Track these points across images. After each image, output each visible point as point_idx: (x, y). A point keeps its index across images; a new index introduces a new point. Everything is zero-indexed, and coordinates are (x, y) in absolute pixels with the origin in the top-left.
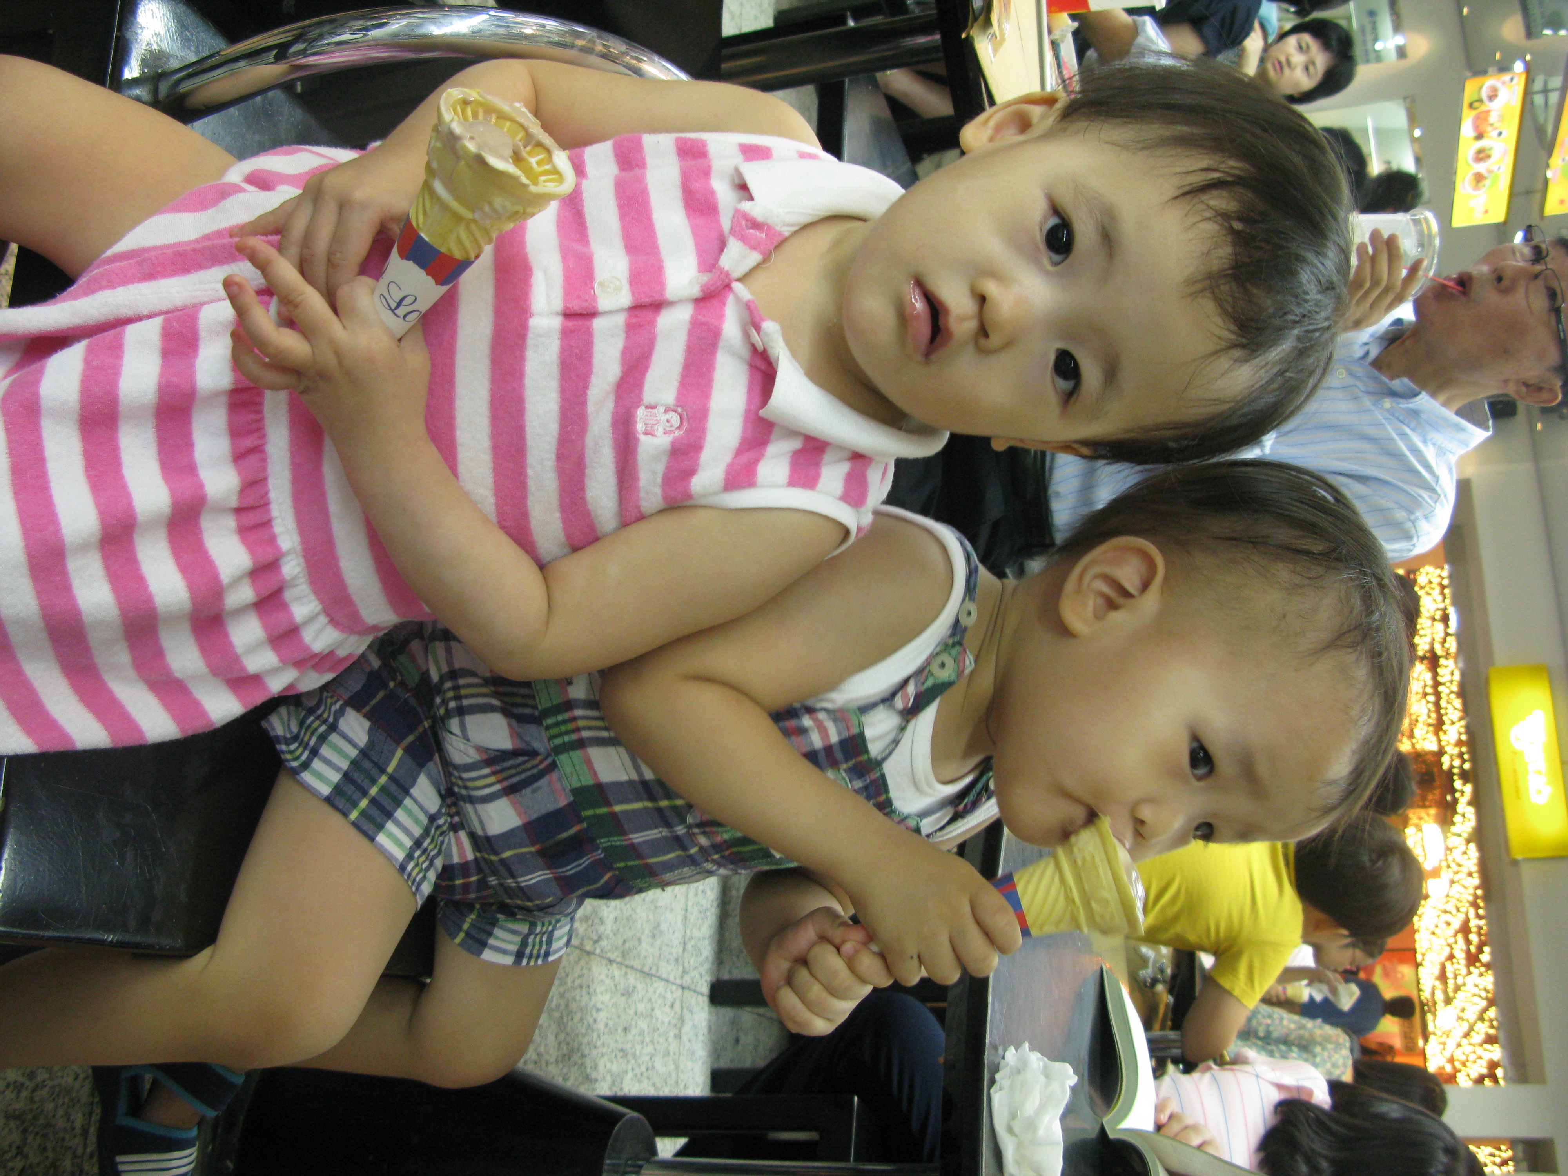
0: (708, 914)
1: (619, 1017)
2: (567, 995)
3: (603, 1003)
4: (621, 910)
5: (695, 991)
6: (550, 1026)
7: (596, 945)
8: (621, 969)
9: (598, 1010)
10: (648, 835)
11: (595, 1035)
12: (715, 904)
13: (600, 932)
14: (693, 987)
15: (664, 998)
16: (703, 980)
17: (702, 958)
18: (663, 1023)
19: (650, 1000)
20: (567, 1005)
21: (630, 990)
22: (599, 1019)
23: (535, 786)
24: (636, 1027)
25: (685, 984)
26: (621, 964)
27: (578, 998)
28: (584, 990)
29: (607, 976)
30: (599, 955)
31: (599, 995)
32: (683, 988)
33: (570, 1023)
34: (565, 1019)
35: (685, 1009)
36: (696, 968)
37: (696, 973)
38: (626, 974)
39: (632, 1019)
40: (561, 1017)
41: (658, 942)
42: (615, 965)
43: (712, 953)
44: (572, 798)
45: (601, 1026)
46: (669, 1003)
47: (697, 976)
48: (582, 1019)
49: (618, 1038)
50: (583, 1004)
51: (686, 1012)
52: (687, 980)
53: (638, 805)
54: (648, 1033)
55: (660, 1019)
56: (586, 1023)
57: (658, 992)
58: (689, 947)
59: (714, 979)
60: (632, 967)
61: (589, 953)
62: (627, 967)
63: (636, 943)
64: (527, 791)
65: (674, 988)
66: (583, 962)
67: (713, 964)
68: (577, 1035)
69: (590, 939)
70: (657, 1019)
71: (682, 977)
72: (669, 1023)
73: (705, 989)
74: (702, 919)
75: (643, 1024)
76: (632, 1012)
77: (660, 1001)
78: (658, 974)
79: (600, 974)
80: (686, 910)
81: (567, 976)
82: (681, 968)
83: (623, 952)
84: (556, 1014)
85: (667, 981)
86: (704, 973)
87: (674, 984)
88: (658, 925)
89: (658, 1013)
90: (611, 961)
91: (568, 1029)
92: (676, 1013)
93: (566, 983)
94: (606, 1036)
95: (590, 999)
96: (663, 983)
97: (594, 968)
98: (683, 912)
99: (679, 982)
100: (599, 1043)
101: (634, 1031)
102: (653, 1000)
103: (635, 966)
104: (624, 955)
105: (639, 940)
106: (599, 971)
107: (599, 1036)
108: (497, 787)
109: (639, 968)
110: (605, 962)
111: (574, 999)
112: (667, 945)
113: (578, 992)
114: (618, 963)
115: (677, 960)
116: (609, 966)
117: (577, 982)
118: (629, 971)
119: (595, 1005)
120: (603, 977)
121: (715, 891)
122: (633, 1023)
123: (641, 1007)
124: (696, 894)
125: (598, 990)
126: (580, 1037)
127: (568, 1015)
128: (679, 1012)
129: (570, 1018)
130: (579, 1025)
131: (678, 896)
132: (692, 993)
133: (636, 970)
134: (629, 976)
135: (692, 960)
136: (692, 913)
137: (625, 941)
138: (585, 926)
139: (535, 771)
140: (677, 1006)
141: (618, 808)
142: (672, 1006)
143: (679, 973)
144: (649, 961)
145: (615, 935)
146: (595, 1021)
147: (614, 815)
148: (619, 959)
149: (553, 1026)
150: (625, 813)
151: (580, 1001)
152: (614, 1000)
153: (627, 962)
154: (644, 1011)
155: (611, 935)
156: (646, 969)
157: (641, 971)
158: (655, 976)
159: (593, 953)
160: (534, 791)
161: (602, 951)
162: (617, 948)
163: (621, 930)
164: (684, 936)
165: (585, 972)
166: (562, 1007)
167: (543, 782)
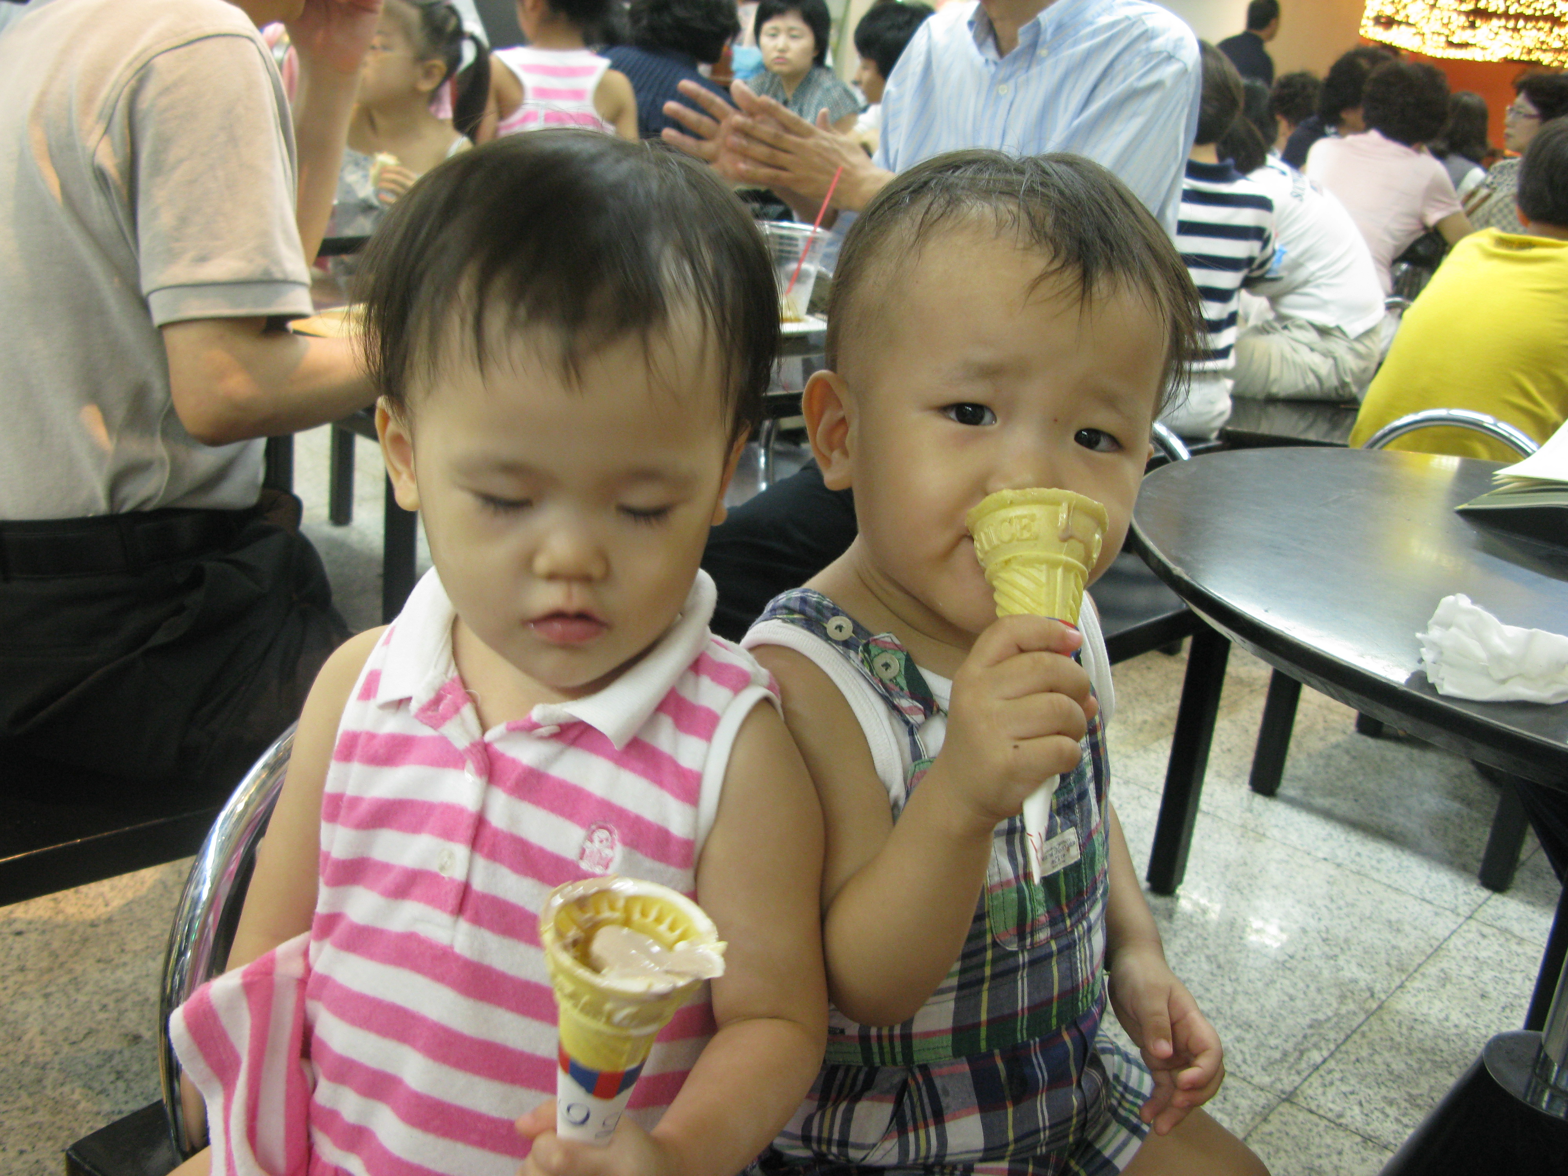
0: (1405, 863)
1: (1466, 999)
2: (1412, 1047)
3: (1441, 1011)
4: (1353, 956)
5: (1480, 906)
6: (1436, 1078)
7: (1376, 996)
8: (1415, 978)
9: (1447, 1019)
11: (1473, 1032)
12: (1399, 853)
13: (1364, 987)
14: (1474, 906)
15: (1470, 941)
16: (1472, 892)
17: (1449, 886)
18: (1497, 953)
19: (1464, 958)
20: (1424, 1051)
21: (1442, 975)
22: (1457, 1022)
23: (940, 1092)
24: (1485, 983)
25: (1469, 913)
26: (1410, 975)
27: (1421, 1036)
28: (1418, 1026)
29: (1415, 996)
30: (1388, 997)
31: (1431, 1012)
32: (1470, 917)
33: (1445, 1055)
34: (1438, 1059)
35: (1494, 923)
36: (1456, 897)
37: (1461, 898)
38: (1423, 975)
39: (1475, 985)
40: (1434, 1062)
41: (1407, 928)
42: (1407, 984)
43: (1449, 873)
44: (964, 1059)
45: (1465, 1021)
46: (1479, 939)
47: (1465, 897)
48: (1447, 1040)
49: (1489, 1008)
50: (1430, 1032)
51: (1498, 923)
52: (1464, 910)
53: (985, 995)
54: (1500, 973)
55: (1492, 955)
56: (1454, 1038)
57: (1460, 947)
58: (1429, 896)
59: (1478, 881)
60: (1420, 965)
61: (1380, 1007)
62: (1415, 971)
63: (1396, 952)
64: (945, 1101)
65: (1465, 927)
66: (1386, 1017)
67: (1460, 876)
68: (1462, 1052)
69: (1365, 1001)
70: (1489, 958)
71: (1458, 915)
72: (1500, 945)
73: (1485, 893)
74: (1407, 872)
75: (1487, 975)
76: (1467, 982)
77: (1471, 948)
78: (1441, 940)
79: (1409, 1003)
80: (1389, 886)
81: (1392, 1039)
82: (1448, 913)
83: (1398, 970)
84: (1428, 1065)
85: (1453, 932)
86: (1465, 889)
87: (1460, 926)
88: (1390, 922)
89: (1483, 955)
90: (1401, 986)
91: (1450, 1059)
92: (1494, 935)
93: (1399, 1044)
94: (1479, 1021)
95: (1430, 1023)
96: (1453, 937)
97: (1399, 1007)
98: (1389, 890)
99: (1461, 920)
100: (1483, 1031)
101: (1490, 988)
102: (1466, 954)
103: (1420, 961)
104: (1401, 970)
105: (1394, 947)
106: (1404, 1003)
107: (1475, 1028)
108: (932, 1130)
109: (1424, 958)
110: (1398, 993)
111: (1420, 1040)
112: (1415, 919)
113: (1414, 1033)
114: (1407, 980)
115: (1436, 914)
116: (1405, 990)
117: (1404, 1030)
118: (1421, 970)
119: (1439, 1021)
120: (1413, 1001)
121: (1385, 849)
122: (1480, 985)
123: (1467, 970)
124: (1378, 870)
125: (1425, 1011)
126: (1467, 1049)
127: (1435, 1054)
128: (1495, 930)
129: (1438, 1053)
130: (1452, 1045)
131: (1370, 890)
132: (1481, 909)
133: (1425, 962)
134: (1427, 972)
135: (1445, 897)
136: (1396, 881)
137: (1388, 964)
138: (1350, 1001)
139: (924, 1089)
140: (1486, 930)
141: (984, 1017)
142: (1484, 936)
143: (1452, 917)
144: (1422, 944)
145: (1375, 972)
146: (1456, 1026)
147: (990, 1022)
148: (1404, 977)
149: (1439, 1074)
150: (989, 1011)
151: (1426, 1035)
152: (1444, 997)
153: (1411, 969)
154: (1474, 969)
155: (1373, 976)
156: (1429, 951)
157: (1428, 957)
158: (1442, 944)
159: (1383, 1002)
160: (946, 1093)
161: (1385, 992)
162: (1390, 975)
163: (1374, 963)
164: (1416, 898)
165: (1397, 1019)
166: (1423, 1057)
167: (938, 1083)
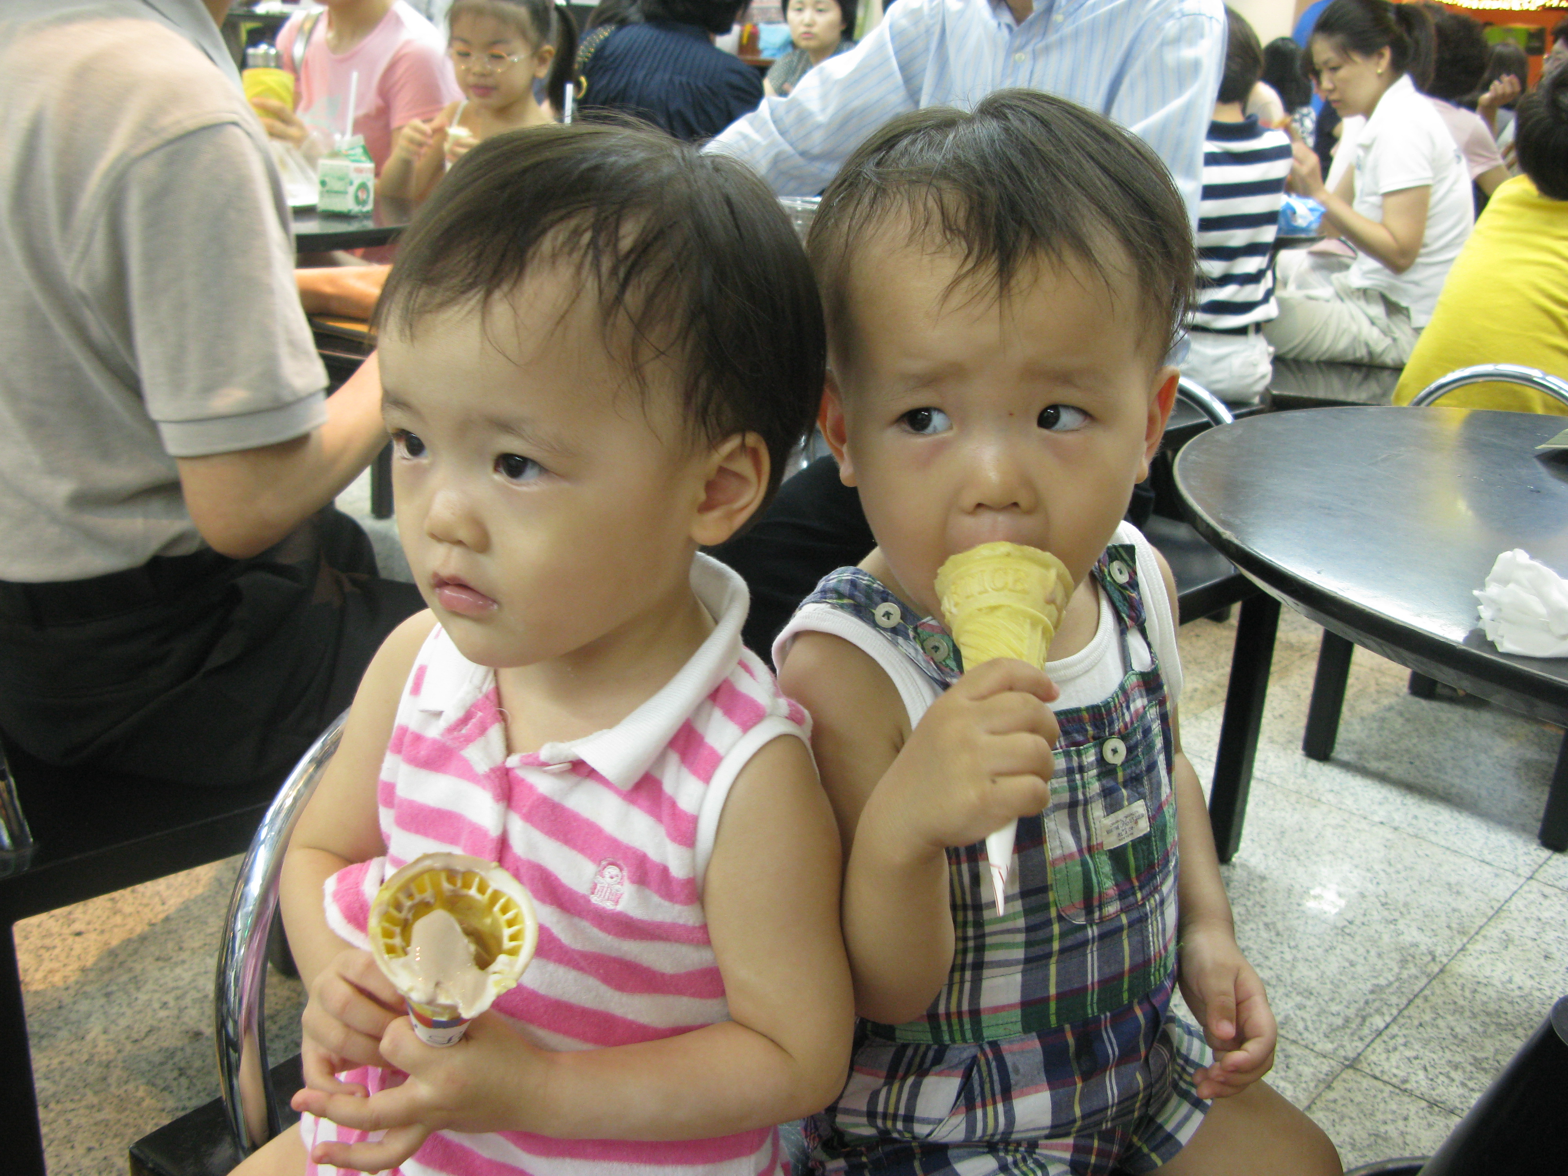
0: (1463, 825)
1: (1529, 960)
2: (1476, 1010)
3: (1504, 973)
4: (1413, 920)
5: (1541, 866)
6: (1501, 1041)
7: (1437, 959)
8: (1477, 941)
9: (1510, 981)
10: (1093, 965)
11: (1537, 994)
12: (1456, 814)
13: (1425, 951)
14: (1536, 866)
15: (1532, 902)
16: (1533, 852)
17: (1508, 847)
18: (1560, 913)
19: (1527, 919)
20: (1488, 1014)
21: (1505, 937)
22: (1521, 984)
23: (1010, 1069)
24: (1548, 944)
25: (1529, 874)
26: (1471, 938)
27: (1485, 999)
28: (1481, 989)
29: (1478, 958)
30: (1450, 961)
31: (1494, 974)
32: (1531, 878)
33: (1509, 1017)
34: (1503, 1021)
35: (1556, 883)
36: (1516, 857)
37: (1521, 859)
38: (1485, 937)
39: (1538, 946)
40: (1498, 1025)
41: (1467, 890)
42: (1468, 946)
43: (1508, 834)
44: (1034, 1034)
45: (1529, 983)
46: (1541, 899)
47: (1525, 858)
48: (1511, 1003)
49: (1553, 969)
50: (1494, 995)
51: (1560, 884)
52: (1525, 871)
53: (1053, 969)
54: (1563, 933)
55: (1553, 915)
56: (1518, 1000)
57: (1521, 907)
58: (1489, 858)
59: (1538, 841)
60: (1481, 928)
61: (1442, 971)
62: (1477, 933)
63: (1456, 914)
64: (1013, 1078)
65: (1526, 888)
66: (1448, 981)
67: (1520, 837)
68: (1527, 1014)
69: (1426, 965)
70: (1552, 918)
71: (1519, 875)
72: (1563, 905)
73: (1546, 853)
74: (1465, 834)
75: (1550, 936)
76: (1530, 943)
77: (1533, 908)
78: (1502, 902)
79: (1471, 966)
80: (1448, 849)
81: (1455, 1003)
82: (1508, 874)
83: (1459, 932)
84: (1492, 1028)
85: (1515, 893)
86: (1525, 850)
87: (1521, 887)
88: (1449, 884)
89: (1545, 915)
90: (1463, 949)
91: (1515, 1021)
92: (1556, 895)
93: (1462, 1007)
94: (1543, 982)
95: (1493, 985)
96: (1514, 898)
97: (1461, 970)
98: (1448, 852)
99: (1521, 881)
100: (1548, 993)
101: (1553, 949)
102: (1528, 915)
103: (1481, 924)
104: (1462, 932)
105: (1454, 910)
106: (1466, 966)
107: (1540, 990)
108: (1000, 1108)
109: (1485, 920)
110: (1460, 956)
111: (1484, 1003)
112: (1475, 881)
113: (1477, 996)
114: (1468, 942)
115: (1496, 875)
116: (1467, 953)
117: (1467, 994)
118: (1483, 932)
119: (1502, 983)
120: (1475, 964)
121: (1441, 811)
122: (1544, 946)
123: (1530, 932)
124: (1436, 832)
125: (1488, 974)
126: (1531, 1011)
127: (1499, 1017)
128: (1557, 890)
129: (1503, 1016)
130: (1517, 1007)
131: (1428, 852)
132: (1541, 869)
133: (1486, 923)
134: (1488, 934)
135: (1505, 858)
136: (1454, 843)
137: (1449, 927)
138: (1411, 965)
139: (994, 1064)
140: (1548, 890)
141: (1053, 991)
142: (1545, 896)
143: (1514, 878)
144: (1483, 906)
145: (1436, 935)
146: (1520, 988)
147: (1059, 996)
148: (1465, 940)
149: (1505, 1037)
150: (1058, 985)
151: (1490, 998)
152: (1507, 959)
153: (1472, 932)
154: (1536, 930)
155: (1434, 939)
156: (1490, 913)
157: (1490, 919)
158: (1503, 905)
159: (1445, 966)
160: (1017, 1071)
161: (1447, 955)
162: (1451, 938)
163: (1434, 927)
164: (1475, 859)
165: (1460, 981)
166: (1487, 1020)
167: (1009, 1059)
